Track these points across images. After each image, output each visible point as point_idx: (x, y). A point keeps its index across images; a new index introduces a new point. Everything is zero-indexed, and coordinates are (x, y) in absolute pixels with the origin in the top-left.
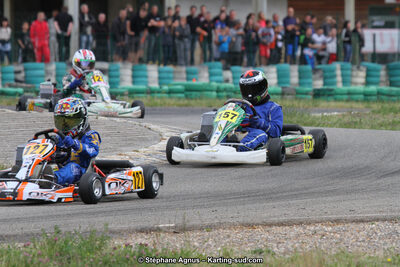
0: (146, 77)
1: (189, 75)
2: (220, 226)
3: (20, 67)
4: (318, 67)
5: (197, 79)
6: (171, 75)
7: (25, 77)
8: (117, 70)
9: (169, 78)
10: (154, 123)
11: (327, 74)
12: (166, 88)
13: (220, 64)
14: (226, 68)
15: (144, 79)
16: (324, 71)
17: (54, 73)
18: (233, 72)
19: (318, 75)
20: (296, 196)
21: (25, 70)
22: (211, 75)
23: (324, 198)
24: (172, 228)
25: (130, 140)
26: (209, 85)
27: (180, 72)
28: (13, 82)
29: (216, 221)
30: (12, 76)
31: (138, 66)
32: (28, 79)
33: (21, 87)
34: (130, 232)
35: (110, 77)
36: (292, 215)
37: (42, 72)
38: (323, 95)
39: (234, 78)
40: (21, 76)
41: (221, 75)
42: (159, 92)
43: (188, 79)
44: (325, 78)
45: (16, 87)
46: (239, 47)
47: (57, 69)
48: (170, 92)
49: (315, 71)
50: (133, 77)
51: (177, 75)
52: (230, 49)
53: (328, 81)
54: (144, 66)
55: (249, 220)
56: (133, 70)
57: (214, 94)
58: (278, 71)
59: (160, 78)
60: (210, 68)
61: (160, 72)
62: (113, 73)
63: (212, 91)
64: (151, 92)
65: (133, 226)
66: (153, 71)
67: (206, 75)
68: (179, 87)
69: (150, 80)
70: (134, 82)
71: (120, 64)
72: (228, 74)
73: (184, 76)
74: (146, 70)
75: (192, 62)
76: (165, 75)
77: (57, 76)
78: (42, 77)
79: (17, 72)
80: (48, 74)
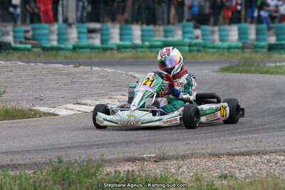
0: (131, 35)
1: (166, 33)
2: (192, 156)
3: (29, 28)
4: (272, 25)
5: (172, 36)
6: (151, 33)
7: (33, 35)
8: (107, 29)
9: (150, 36)
10: (138, 72)
11: (279, 32)
12: (147, 44)
13: (191, 24)
14: (196, 27)
15: (129, 37)
16: (277, 29)
17: (56, 32)
18: (202, 31)
19: (272, 32)
20: (254, 132)
21: (33, 29)
22: (184, 33)
23: (277, 133)
24: (153, 157)
25: (118, 86)
26: (182, 41)
27: (159, 31)
28: (23, 40)
29: (189, 152)
30: (22, 34)
31: (124, 26)
32: (35, 37)
33: (30, 44)
34: (119, 161)
35: (102, 35)
36: (251, 146)
37: (46, 32)
38: (276, 49)
39: (203, 35)
40: (29, 35)
41: (192, 32)
42: (142, 47)
43: (165, 36)
44: (277, 35)
45: (25, 43)
46: (207, 10)
47: (59, 29)
48: (151, 47)
49: (269, 29)
50: (121, 35)
51: (157, 33)
52: (199, 11)
53: (280, 37)
54: (129, 26)
55: (215, 151)
56: (121, 29)
57: (187, 48)
58: (239, 30)
59: (143, 36)
60: (183, 27)
61: (142, 31)
62: (104, 32)
63: (184, 45)
64: (135, 47)
65: (121, 156)
66: (137, 30)
67: (180, 32)
68: (158, 43)
69: (134, 37)
70: (121, 39)
71: (109, 25)
72: (198, 32)
73: (162, 33)
74: (131, 29)
75: (169, 23)
76: (146, 33)
77: (59, 34)
78: (47, 35)
79: (26, 32)
80: (51, 32)
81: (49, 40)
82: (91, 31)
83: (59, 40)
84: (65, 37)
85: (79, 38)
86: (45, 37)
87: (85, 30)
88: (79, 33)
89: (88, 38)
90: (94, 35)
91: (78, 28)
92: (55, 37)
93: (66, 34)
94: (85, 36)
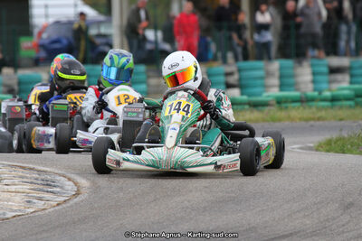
3: (232, 67)
7: (240, 79)
17: (277, 74)
21: (240, 70)
28: (223, 86)
30: (222, 79)
32: (244, 82)
35: (352, 76)
37: (261, 73)
40: (233, 79)
47: (281, 68)
48: (334, 99)
68: (346, 92)
77: (281, 77)
78: (262, 78)
79: (228, 74)
80: (269, 74)
81: (266, 87)
82: (334, 71)
83: (282, 87)
84: (291, 81)
85: (314, 82)
86: (259, 82)
87: (325, 70)
88: (314, 74)
89: (330, 82)
90: (339, 77)
91: (312, 66)
92: (275, 81)
93: (294, 76)
94: (325, 78)
